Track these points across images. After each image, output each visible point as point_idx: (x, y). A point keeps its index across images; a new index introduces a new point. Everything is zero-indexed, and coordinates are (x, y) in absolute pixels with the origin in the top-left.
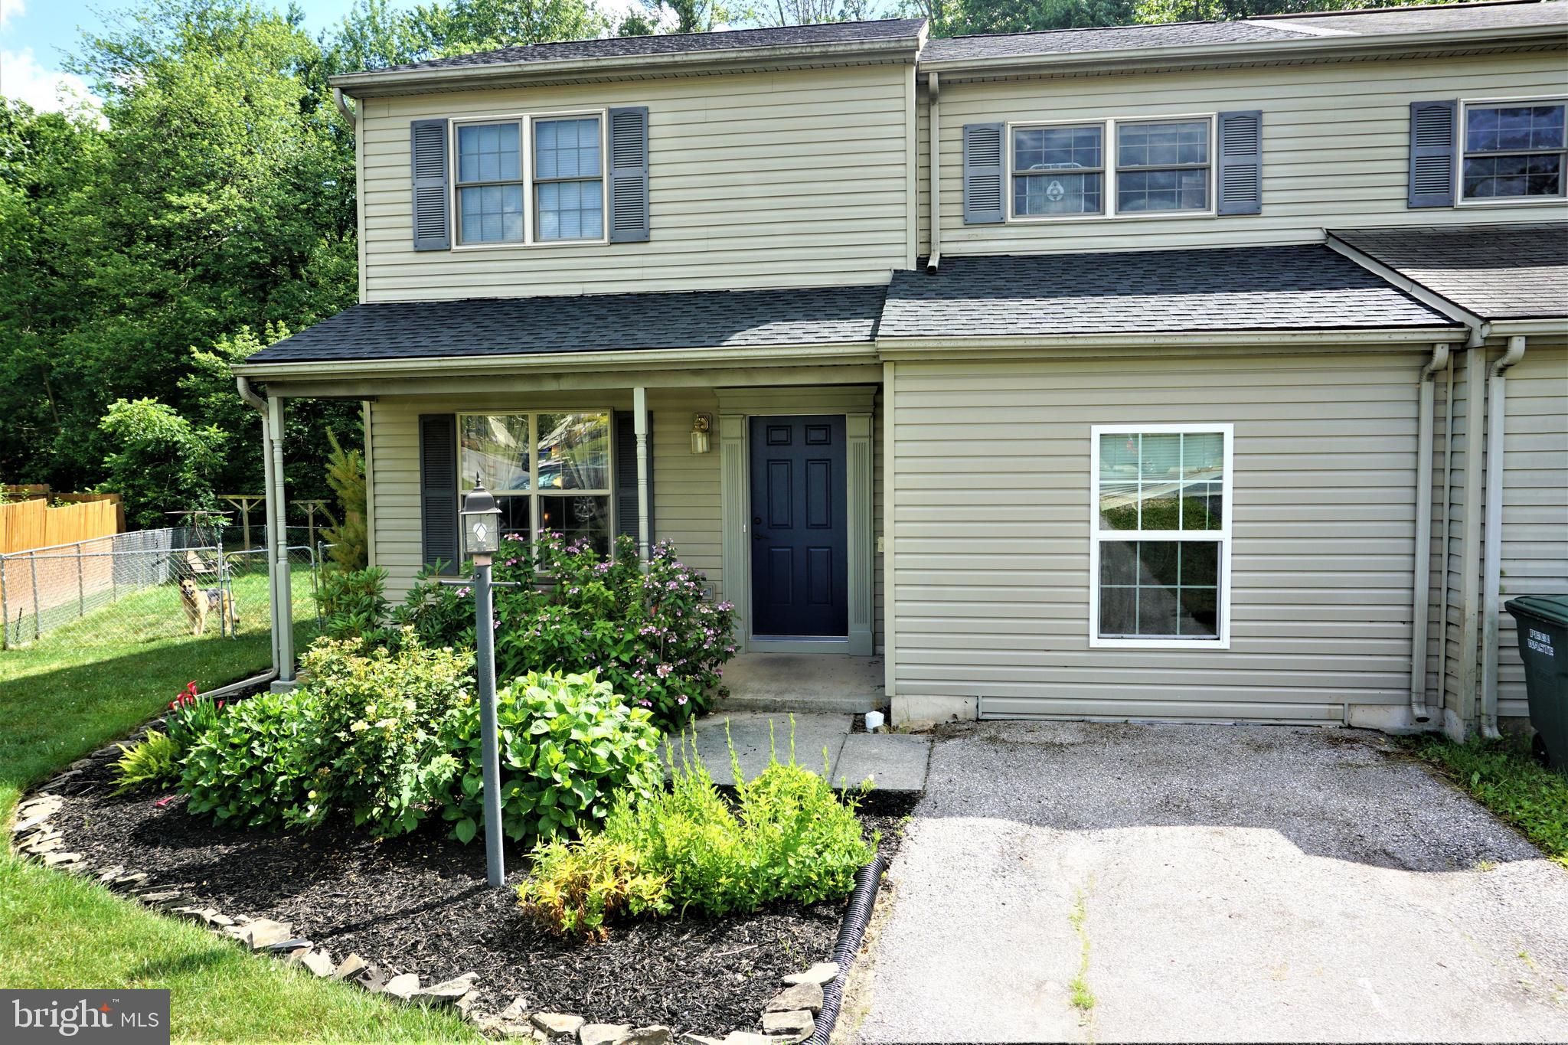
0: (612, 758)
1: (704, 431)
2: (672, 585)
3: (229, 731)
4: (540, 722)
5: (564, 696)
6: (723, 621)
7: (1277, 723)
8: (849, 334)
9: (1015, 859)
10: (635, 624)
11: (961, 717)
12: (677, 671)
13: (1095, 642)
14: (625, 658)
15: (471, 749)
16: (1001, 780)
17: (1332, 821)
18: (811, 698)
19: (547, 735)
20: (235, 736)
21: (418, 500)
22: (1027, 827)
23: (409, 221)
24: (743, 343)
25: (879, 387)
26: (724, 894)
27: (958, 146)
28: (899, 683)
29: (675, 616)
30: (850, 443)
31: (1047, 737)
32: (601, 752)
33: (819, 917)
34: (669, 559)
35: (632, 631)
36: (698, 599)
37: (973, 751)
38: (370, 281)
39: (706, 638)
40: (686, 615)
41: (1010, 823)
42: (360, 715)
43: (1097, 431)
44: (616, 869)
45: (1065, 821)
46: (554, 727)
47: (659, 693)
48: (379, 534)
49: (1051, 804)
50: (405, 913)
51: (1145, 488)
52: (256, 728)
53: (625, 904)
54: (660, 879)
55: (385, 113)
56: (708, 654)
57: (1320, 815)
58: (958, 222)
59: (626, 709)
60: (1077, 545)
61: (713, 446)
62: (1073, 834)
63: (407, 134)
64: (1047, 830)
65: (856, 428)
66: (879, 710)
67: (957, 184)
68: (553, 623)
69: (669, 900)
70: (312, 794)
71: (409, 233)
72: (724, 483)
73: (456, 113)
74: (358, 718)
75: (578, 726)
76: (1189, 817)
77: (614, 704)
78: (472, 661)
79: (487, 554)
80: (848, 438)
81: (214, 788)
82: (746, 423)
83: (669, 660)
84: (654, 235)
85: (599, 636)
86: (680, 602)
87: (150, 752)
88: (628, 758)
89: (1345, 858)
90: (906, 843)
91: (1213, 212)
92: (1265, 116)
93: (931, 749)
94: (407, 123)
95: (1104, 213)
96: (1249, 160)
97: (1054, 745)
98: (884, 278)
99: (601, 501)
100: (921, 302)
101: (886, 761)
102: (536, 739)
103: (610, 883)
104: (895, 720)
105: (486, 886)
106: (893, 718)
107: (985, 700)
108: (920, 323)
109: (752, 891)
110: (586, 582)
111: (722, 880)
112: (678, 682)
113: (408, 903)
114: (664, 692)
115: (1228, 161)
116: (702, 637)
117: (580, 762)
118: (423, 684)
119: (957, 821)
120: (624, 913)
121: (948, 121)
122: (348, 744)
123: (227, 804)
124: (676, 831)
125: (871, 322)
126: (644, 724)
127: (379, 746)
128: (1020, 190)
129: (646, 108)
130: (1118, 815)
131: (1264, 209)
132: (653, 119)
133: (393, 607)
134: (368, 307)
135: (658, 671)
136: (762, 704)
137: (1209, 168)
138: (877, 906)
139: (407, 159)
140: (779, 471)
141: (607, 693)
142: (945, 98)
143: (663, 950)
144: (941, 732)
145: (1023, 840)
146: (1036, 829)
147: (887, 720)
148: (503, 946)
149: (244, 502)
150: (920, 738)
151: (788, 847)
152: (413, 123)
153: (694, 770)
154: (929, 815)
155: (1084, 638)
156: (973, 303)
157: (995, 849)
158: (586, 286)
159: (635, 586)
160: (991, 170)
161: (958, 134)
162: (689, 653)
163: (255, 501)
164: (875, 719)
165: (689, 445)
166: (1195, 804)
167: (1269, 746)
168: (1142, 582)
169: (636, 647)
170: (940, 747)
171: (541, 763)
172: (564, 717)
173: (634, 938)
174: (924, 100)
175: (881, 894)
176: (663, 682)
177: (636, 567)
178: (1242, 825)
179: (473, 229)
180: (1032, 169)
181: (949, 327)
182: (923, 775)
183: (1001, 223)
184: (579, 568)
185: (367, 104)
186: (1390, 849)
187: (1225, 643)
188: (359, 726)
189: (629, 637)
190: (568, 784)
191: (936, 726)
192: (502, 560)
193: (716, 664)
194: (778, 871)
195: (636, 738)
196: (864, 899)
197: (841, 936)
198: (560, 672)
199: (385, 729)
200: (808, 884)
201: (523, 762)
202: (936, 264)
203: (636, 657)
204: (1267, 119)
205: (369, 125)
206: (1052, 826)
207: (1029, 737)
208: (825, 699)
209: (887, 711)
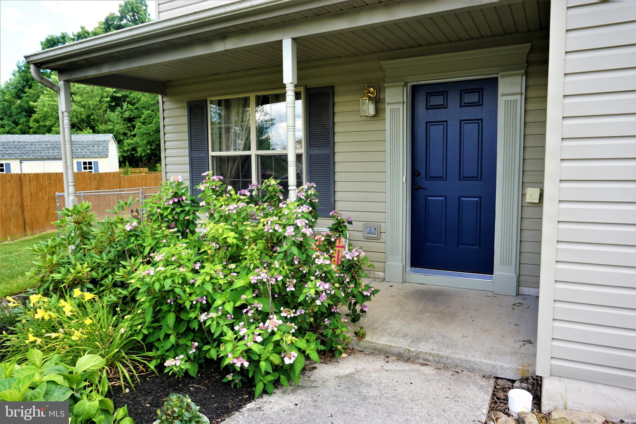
1: (371, 99)
18: (449, 351)
21: (187, 160)
28: (555, 362)
30: (501, 101)
61: (379, 111)
66: (527, 390)
72: (388, 141)
80: (500, 98)
82: (408, 91)
104: (547, 405)
106: (545, 403)
136: (395, 351)
140: (436, 132)
147: (537, 405)
164: (521, 400)
208: (462, 357)
209: (537, 394)
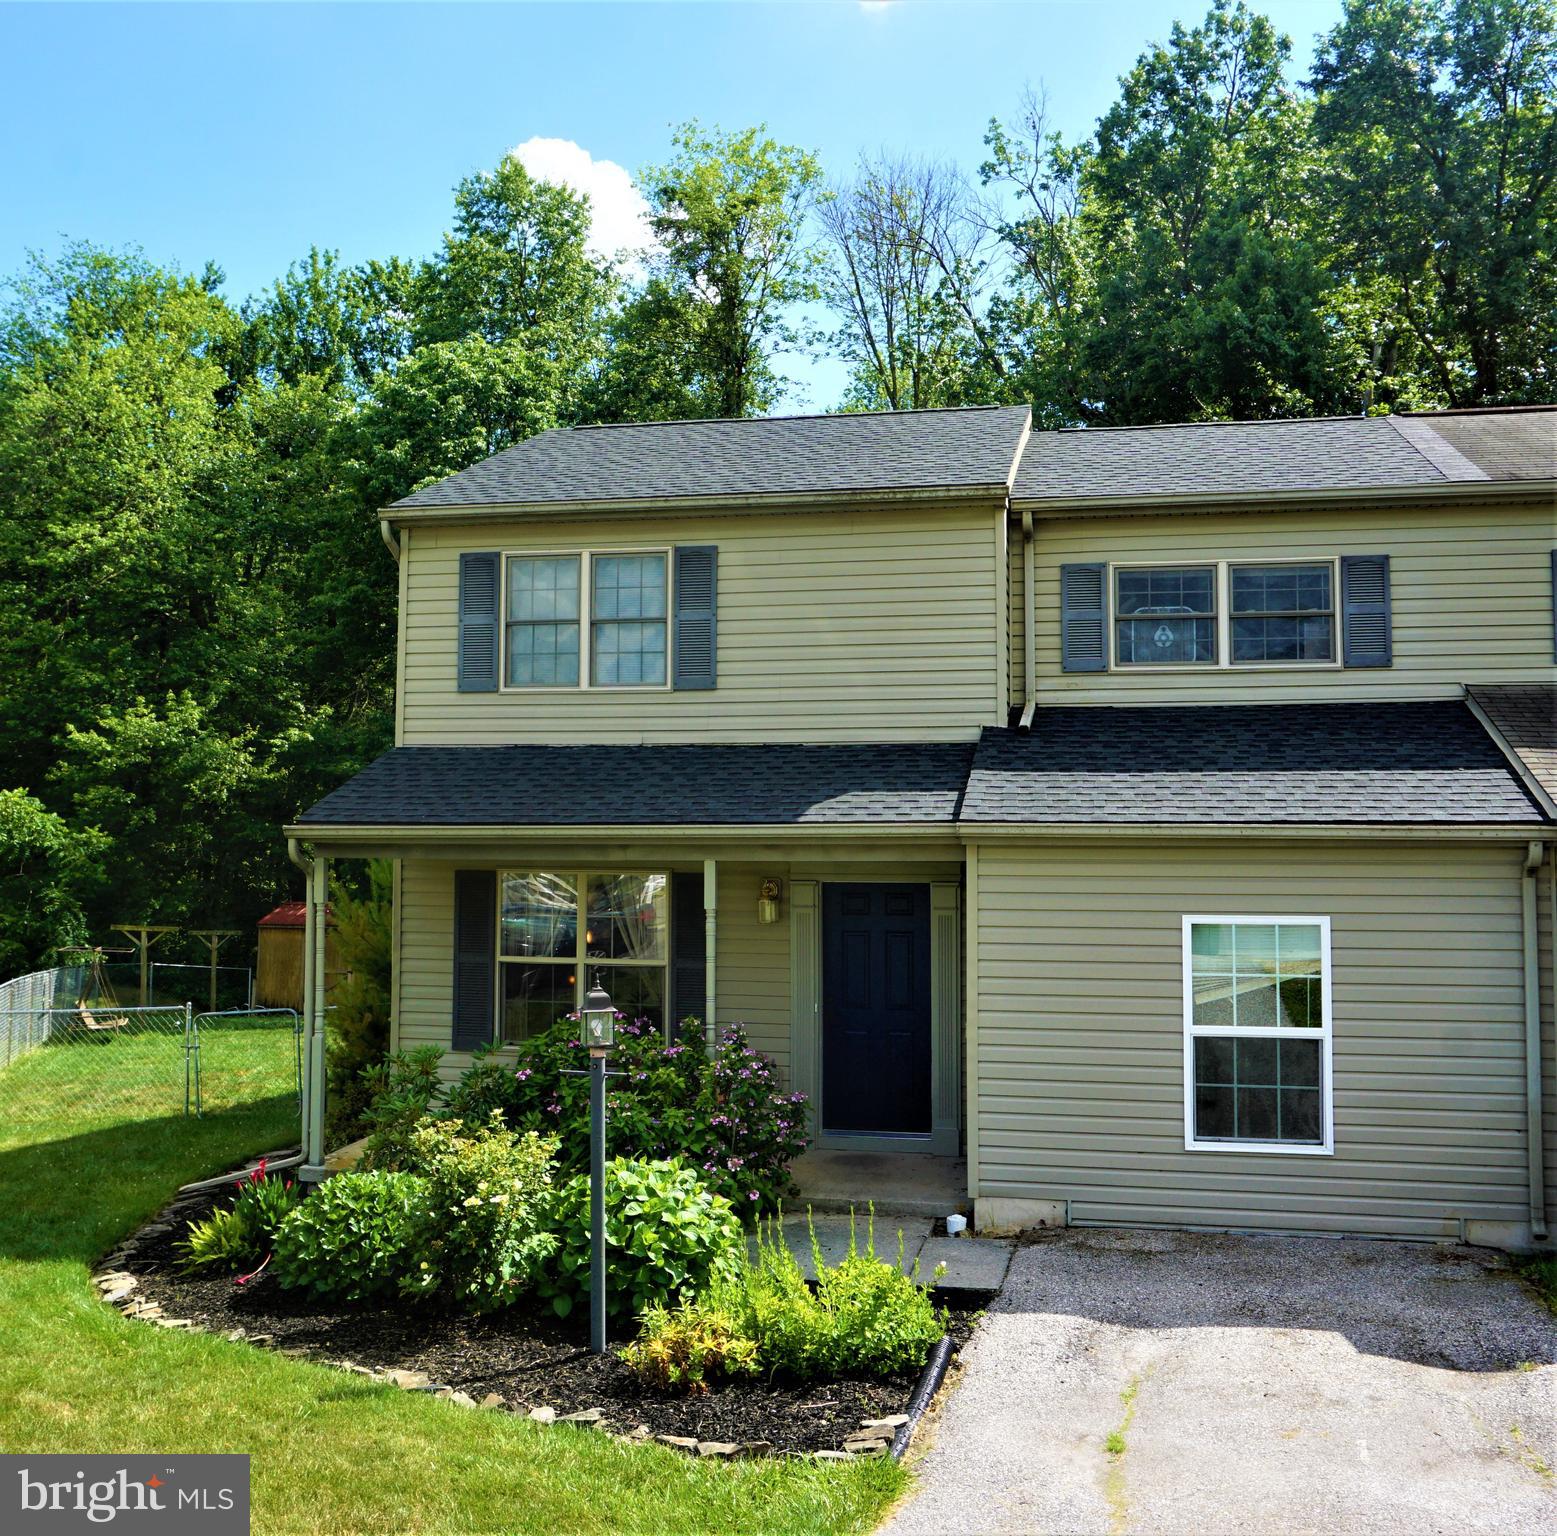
0: (700, 1241)
1: (773, 898)
2: (745, 1074)
3: (326, 1207)
4: (633, 1204)
5: (654, 1182)
6: (796, 1114)
7: (1389, 1238)
8: (931, 811)
9: (1081, 1349)
10: (705, 1112)
11: (1049, 1222)
12: (750, 1165)
13: (1191, 1144)
14: (696, 1148)
15: (568, 1229)
16: (1080, 1282)
17: (1401, 1328)
18: (888, 1200)
19: (639, 1217)
20: (332, 1212)
21: (450, 965)
22: (1098, 1324)
23: (453, 659)
24: (821, 819)
25: (963, 865)
26: (808, 1359)
27: (1055, 587)
28: (983, 1184)
29: (746, 1106)
30: (934, 915)
31: (1138, 1244)
32: (690, 1235)
33: (894, 1385)
34: (740, 1045)
35: (703, 1120)
36: (770, 1089)
37: (1055, 1257)
38: (408, 723)
39: (780, 1130)
40: (758, 1105)
41: (1081, 1320)
42: (472, 1190)
43: (1187, 921)
44: (714, 1332)
45: (1136, 1320)
46: (647, 1209)
47: (730, 1187)
48: (404, 1002)
49: (1125, 1306)
50: (522, 1370)
51: (1240, 981)
52: (352, 1205)
53: (722, 1364)
54: (752, 1344)
55: (432, 544)
56: (781, 1148)
57: (1393, 1322)
58: (1056, 669)
59: (709, 1197)
60: (1169, 1040)
61: (782, 915)
62: (1142, 1332)
63: (456, 566)
64: (1117, 1328)
65: (940, 899)
66: (963, 1214)
67: (1055, 628)
68: (623, 1109)
69: (757, 1362)
70: (424, 1265)
71: (453, 672)
72: (794, 957)
73: (508, 547)
74: (468, 1196)
75: (669, 1210)
76: (1259, 1318)
77: (698, 1191)
78: (559, 1145)
79: (603, 1048)
80: (932, 910)
81: (314, 1262)
82: (819, 890)
83: (738, 1153)
84: (721, 682)
85: (670, 1125)
86: (753, 1092)
87: (218, 1231)
88: (714, 1242)
89: (1398, 1357)
90: (978, 1333)
91: (1339, 664)
92: (1393, 562)
93: (1012, 1254)
94: (456, 554)
95: (1217, 663)
96: (1378, 607)
97: (1142, 1252)
98: (972, 735)
99: (655, 971)
100: (1007, 775)
101: (964, 1262)
102: (630, 1220)
103: (709, 1343)
104: (978, 1224)
105: (589, 1353)
106: (977, 1222)
107: (1075, 1205)
108: (1005, 803)
109: (833, 1359)
110: (653, 1067)
111: (807, 1347)
112: (750, 1176)
113: (520, 1363)
114: (735, 1186)
115: (1351, 609)
116: (775, 1129)
117: (671, 1243)
118: (521, 1166)
119: (1030, 1317)
120: (719, 1374)
121: (1043, 560)
122: (461, 1218)
123: (326, 1278)
124: (765, 1304)
125: (954, 795)
126: (726, 1212)
127: (491, 1219)
128: (1122, 637)
129: (716, 548)
130: (1192, 1317)
131: (1396, 661)
132: (722, 559)
133: (445, 1087)
134: (405, 750)
135: (730, 1164)
136: (835, 1204)
137: (1334, 616)
138: (946, 1381)
139: (455, 593)
140: (856, 945)
141: (691, 1180)
142: (1042, 535)
143: (756, 1402)
144: (1025, 1238)
145: (1092, 1335)
146: (1106, 1327)
147: (970, 1224)
148: (616, 1395)
149: (144, 935)
150: (1003, 1243)
151: (867, 1322)
152: (463, 556)
153: (778, 1251)
154: (1003, 1311)
155: (1179, 1140)
156: (1062, 777)
157: (1062, 1341)
158: (646, 735)
159: (706, 1075)
160: (1093, 614)
161: (1056, 574)
162: (760, 1146)
163: (158, 933)
164: (957, 1222)
165: (756, 913)
166: (1270, 1309)
167: (1370, 1261)
168: (1240, 1081)
169: (708, 1138)
170: (1022, 1252)
171: (636, 1243)
172: (655, 1200)
173: (730, 1393)
174: (1017, 536)
175: (950, 1370)
176: (734, 1176)
177: (703, 1051)
178: (1309, 1328)
179: (523, 671)
180: (1137, 613)
181: (1034, 810)
182: (1001, 1276)
183: (1103, 670)
184: (645, 1051)
185: (414, 534)
186: (1447, 1352)
187: (1328, 1149)
188: (473, 1201)
189: (700, 1126)
190: (661, 1263)
191: (1022, 1232)
192: (562, 1040)
193: (786, 1160)
194: (857, 1341)
195: (719, 1225)
196: (935, 1372)
197: (913, 1399)
198: (645, 1158)
199: (498, 1205)
200: (884, 1355)
201: (619, 1241)
202: (1028, 724)
203: (707, 1148)
204: (1394, 564)
205: (415, 556)
206: (1123, 1324)
207: (1117, 1244)
208: (904, 1201)
209: (970, 1215)
